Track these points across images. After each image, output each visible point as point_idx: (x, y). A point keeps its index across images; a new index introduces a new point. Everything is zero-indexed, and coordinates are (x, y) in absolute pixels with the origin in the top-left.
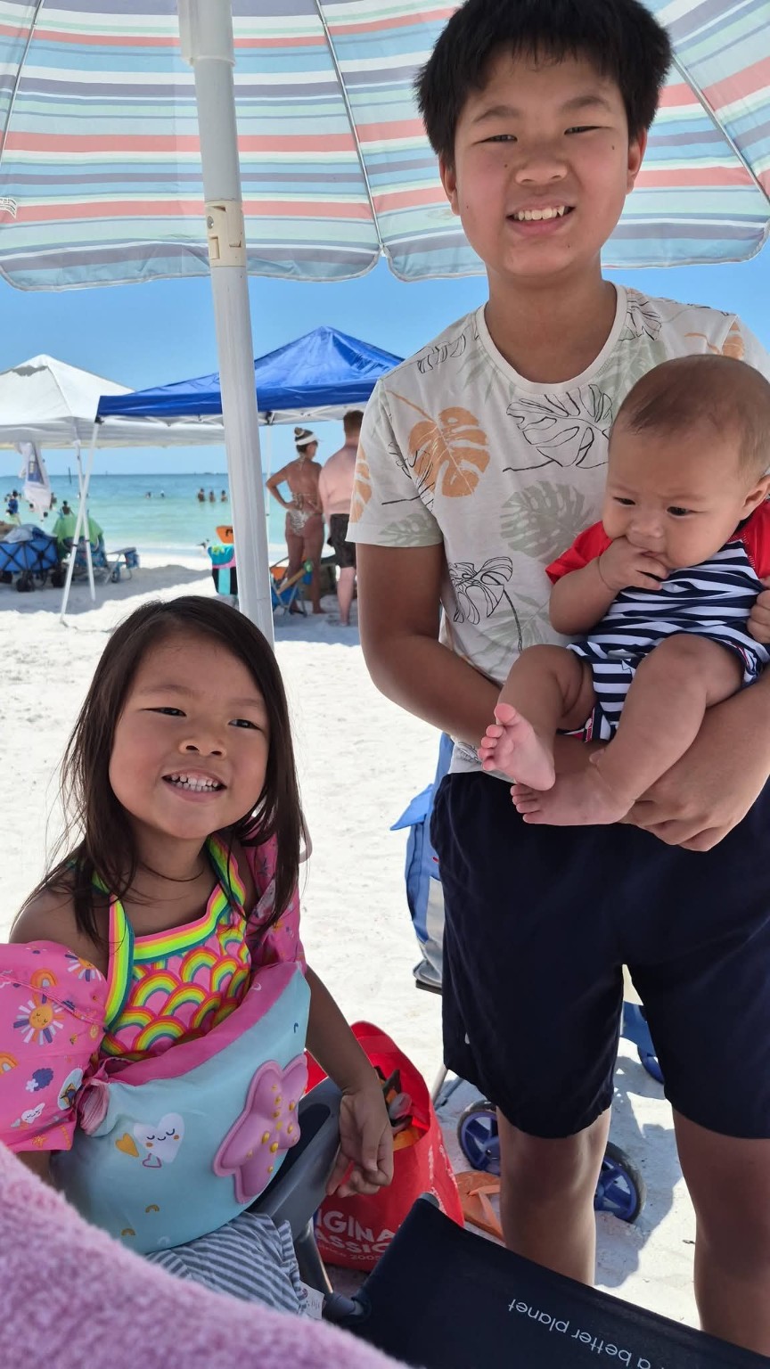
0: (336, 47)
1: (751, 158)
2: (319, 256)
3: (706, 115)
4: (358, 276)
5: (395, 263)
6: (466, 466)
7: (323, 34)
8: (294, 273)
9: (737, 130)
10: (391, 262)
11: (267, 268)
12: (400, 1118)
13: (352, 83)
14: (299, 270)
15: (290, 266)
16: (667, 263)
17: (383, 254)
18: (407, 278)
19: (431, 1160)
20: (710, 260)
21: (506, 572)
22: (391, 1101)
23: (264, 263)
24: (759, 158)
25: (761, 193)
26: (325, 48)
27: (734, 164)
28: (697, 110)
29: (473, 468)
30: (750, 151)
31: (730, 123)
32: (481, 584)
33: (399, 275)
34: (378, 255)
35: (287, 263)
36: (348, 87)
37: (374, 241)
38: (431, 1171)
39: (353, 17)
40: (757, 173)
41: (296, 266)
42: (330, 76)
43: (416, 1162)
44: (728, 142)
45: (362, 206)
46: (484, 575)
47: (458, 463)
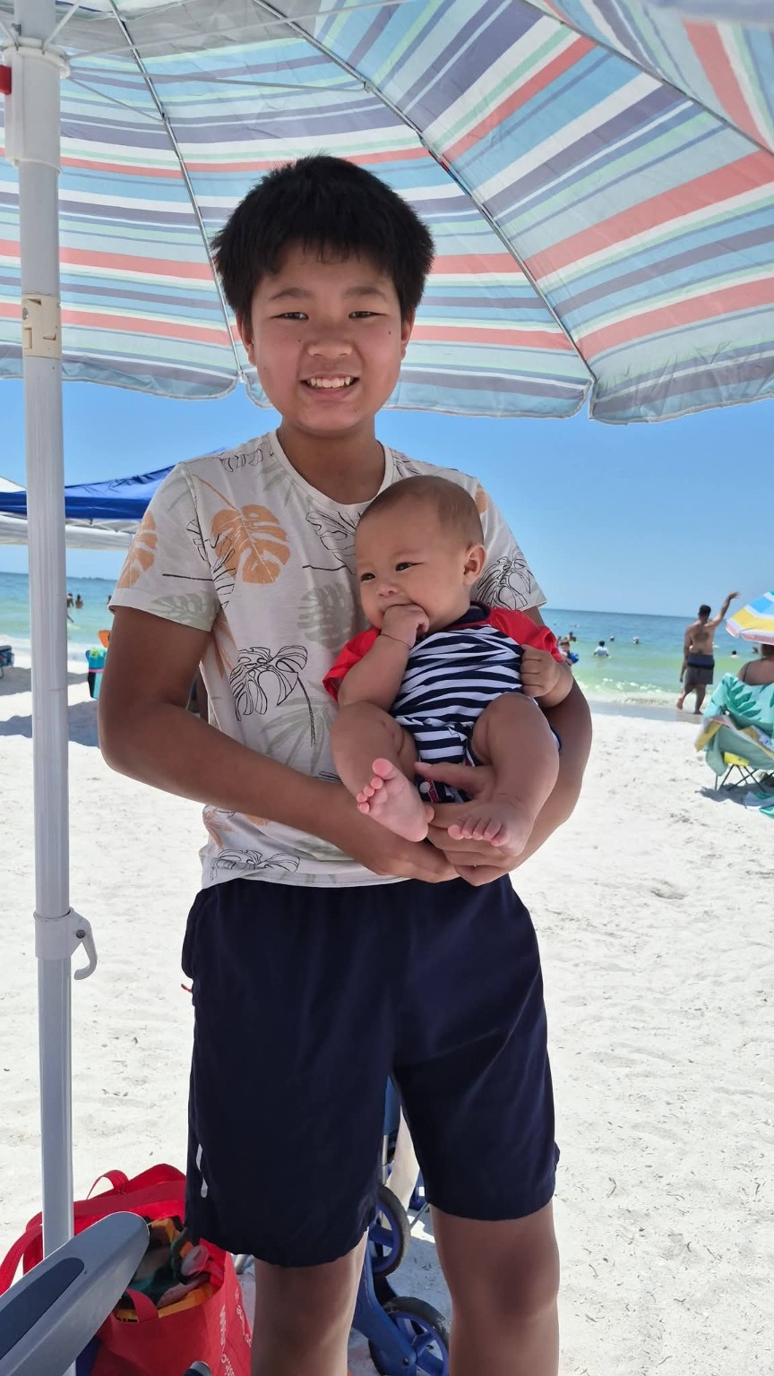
0: (193, 182)
1: (570, 326)
2: (177, 374)
3: (529, 284)
4: (216, 398)
5: (252, 389)
6: (267, 556)
7: (179, 169)
8: (152, 388)
9: (556, 300)
10: (249, 388)
11: (123, 379)
12: (193, 1275)
13: (208, 216)
14: (157, 386)
15: (147, 381)
16: (499, 414)
17: (242, 380)
18: (263, 405)
19: (223, 1322)
20: (536, 415)
21: (302, 661)
22: (185, 1255)
23: (120, 375)
24: (575, 327)
25: (580, 358)
26: (182, 182)
27: (555, 330)
28: (519, 278)
29: (275, 560)
30: (567, 318)
31: (549, 293)
32: (276, 670)
33: (256, 401)
34: (237, 380)
35: (146, 378)
36: (205, 220)
37: (233, 367)
38: (223, 1335)
39: (207, 156)
40: (576, 340)
41: (153, 380)
42: (187, 208)
43: (205, 1324)
44: (549, 310)
45: (221, 332)
46: (280, 661)
47: (261, 553)
